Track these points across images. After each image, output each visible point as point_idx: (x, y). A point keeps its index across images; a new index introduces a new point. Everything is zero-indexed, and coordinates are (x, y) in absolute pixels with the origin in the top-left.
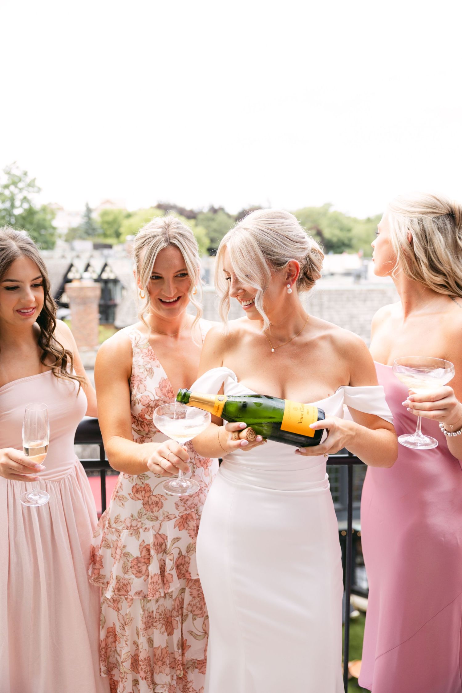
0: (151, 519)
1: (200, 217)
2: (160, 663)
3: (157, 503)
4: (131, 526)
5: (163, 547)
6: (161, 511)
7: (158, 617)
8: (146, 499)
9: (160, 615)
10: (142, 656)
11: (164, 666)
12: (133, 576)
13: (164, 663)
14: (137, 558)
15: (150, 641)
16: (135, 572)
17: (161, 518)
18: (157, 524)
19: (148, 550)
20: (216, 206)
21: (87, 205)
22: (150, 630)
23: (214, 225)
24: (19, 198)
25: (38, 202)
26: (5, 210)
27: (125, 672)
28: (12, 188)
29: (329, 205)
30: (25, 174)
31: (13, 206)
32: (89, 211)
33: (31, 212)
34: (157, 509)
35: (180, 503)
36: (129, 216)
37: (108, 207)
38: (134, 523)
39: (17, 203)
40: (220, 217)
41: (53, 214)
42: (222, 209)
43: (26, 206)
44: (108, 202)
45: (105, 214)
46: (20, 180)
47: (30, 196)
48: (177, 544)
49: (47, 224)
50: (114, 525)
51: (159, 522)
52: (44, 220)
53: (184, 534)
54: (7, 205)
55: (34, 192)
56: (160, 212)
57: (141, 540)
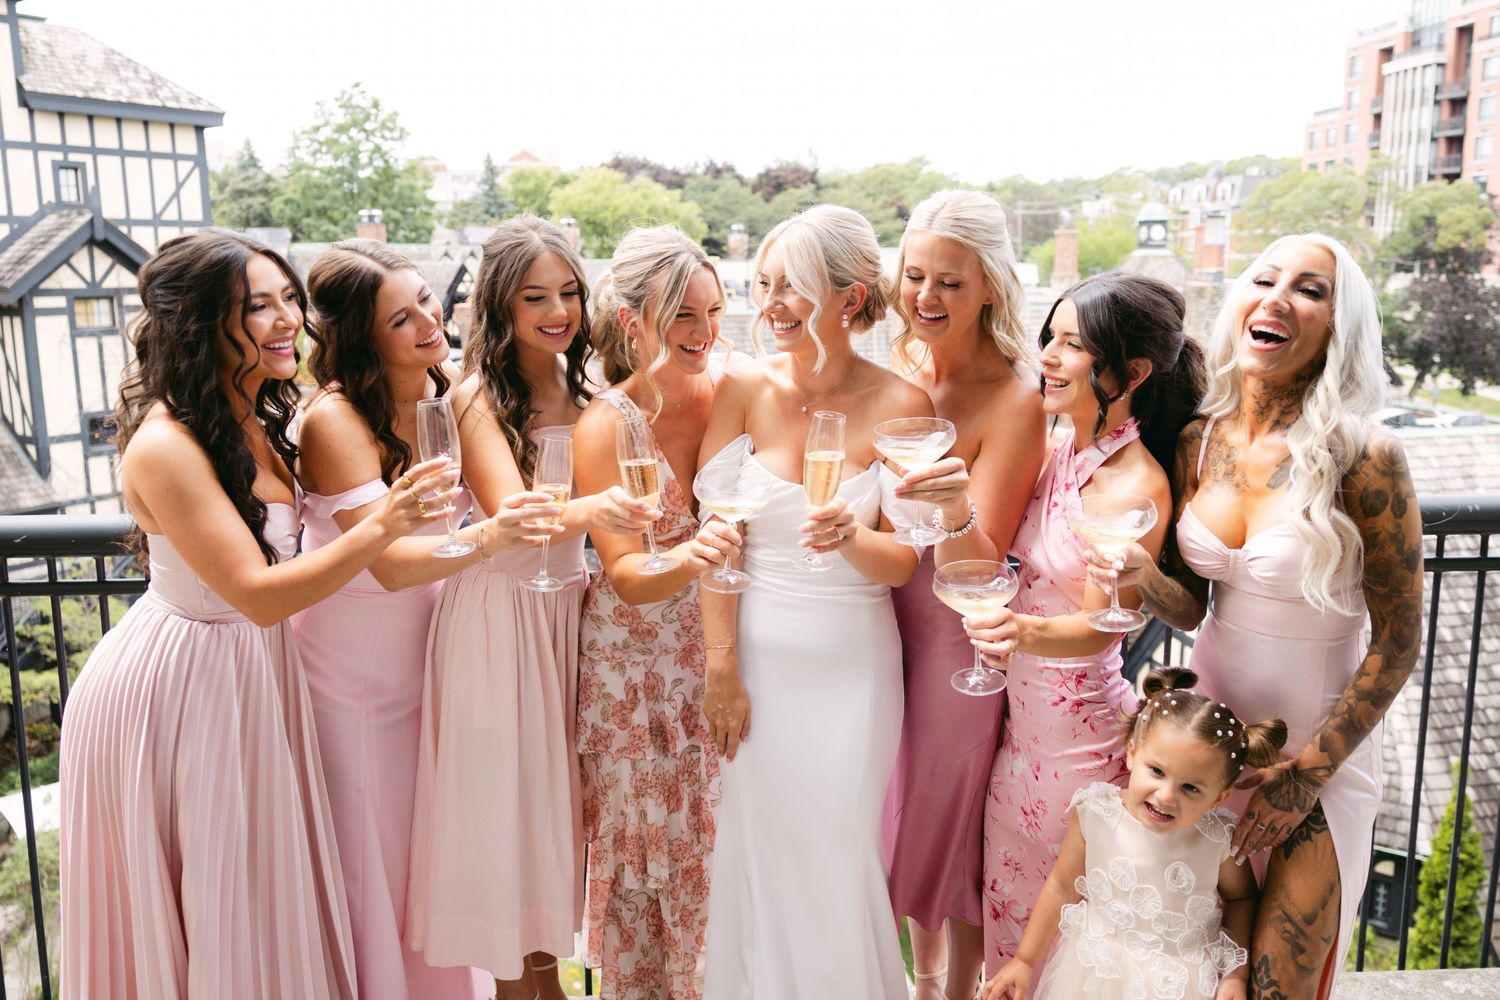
0: (643, 653)
1: (691, 183)
2: (654, 847)
3: (649, 632)
4: (613, 657)
5: (656, 692)
6: (656, 642)
7: (654, 781)
8: (635, 625)
9: (657, 778)
10: (631, 831)
11: (659, 854)
12: (615, 727)
13: (658, 848)
14: (621, 702)
15: (643, 815)
16: (618, 721)
17: (657, 652)
18: (650, 658)
19: (636, 692)
20: (720, 164)
21: (489, 161)
22: (641, 800)
23: (716, 198)
24: (366, 147)
25: (401, 155)
26: (342, 170)
27: (605, 851)
28: (353, 132)
29: (920, 161)
30: (376, 105)
31: (355, 162)
32: (492, 171)
33: (388, 175)
34: (650, 639)
35: (681, 633)
36: (564, 182)
37: (525, 164)
38: (618, 654)
39: (364, 158)
40: (727, 183)
41: (427, 177)
42: (730, 169)
43: (379, 163)
44: (525, 155)
45: (520, 177)
46: (367, 118)
47: (386, 146)
48: (679, 688)
49: (417, 195)
50: (586, 653)
51: (653, 657)
52: (412, 188)
53: (687, 674)
54: (345, 162)
55: (393, 139)
56: (618, 176)
57: (626, 678)
